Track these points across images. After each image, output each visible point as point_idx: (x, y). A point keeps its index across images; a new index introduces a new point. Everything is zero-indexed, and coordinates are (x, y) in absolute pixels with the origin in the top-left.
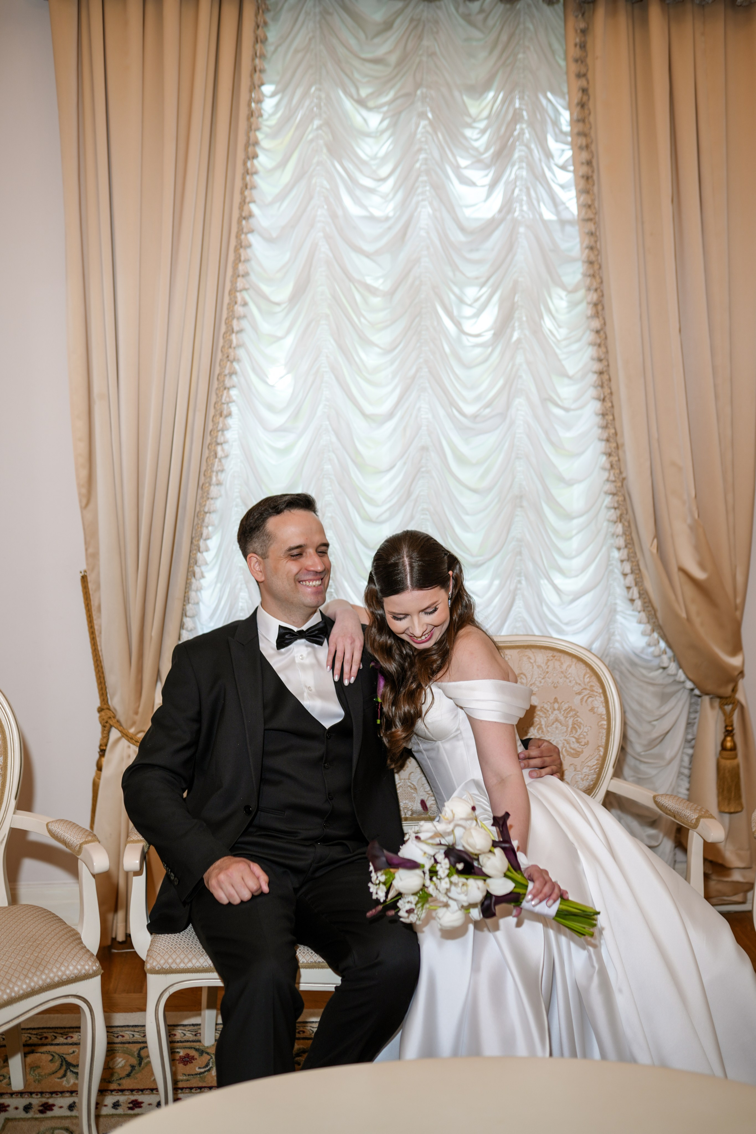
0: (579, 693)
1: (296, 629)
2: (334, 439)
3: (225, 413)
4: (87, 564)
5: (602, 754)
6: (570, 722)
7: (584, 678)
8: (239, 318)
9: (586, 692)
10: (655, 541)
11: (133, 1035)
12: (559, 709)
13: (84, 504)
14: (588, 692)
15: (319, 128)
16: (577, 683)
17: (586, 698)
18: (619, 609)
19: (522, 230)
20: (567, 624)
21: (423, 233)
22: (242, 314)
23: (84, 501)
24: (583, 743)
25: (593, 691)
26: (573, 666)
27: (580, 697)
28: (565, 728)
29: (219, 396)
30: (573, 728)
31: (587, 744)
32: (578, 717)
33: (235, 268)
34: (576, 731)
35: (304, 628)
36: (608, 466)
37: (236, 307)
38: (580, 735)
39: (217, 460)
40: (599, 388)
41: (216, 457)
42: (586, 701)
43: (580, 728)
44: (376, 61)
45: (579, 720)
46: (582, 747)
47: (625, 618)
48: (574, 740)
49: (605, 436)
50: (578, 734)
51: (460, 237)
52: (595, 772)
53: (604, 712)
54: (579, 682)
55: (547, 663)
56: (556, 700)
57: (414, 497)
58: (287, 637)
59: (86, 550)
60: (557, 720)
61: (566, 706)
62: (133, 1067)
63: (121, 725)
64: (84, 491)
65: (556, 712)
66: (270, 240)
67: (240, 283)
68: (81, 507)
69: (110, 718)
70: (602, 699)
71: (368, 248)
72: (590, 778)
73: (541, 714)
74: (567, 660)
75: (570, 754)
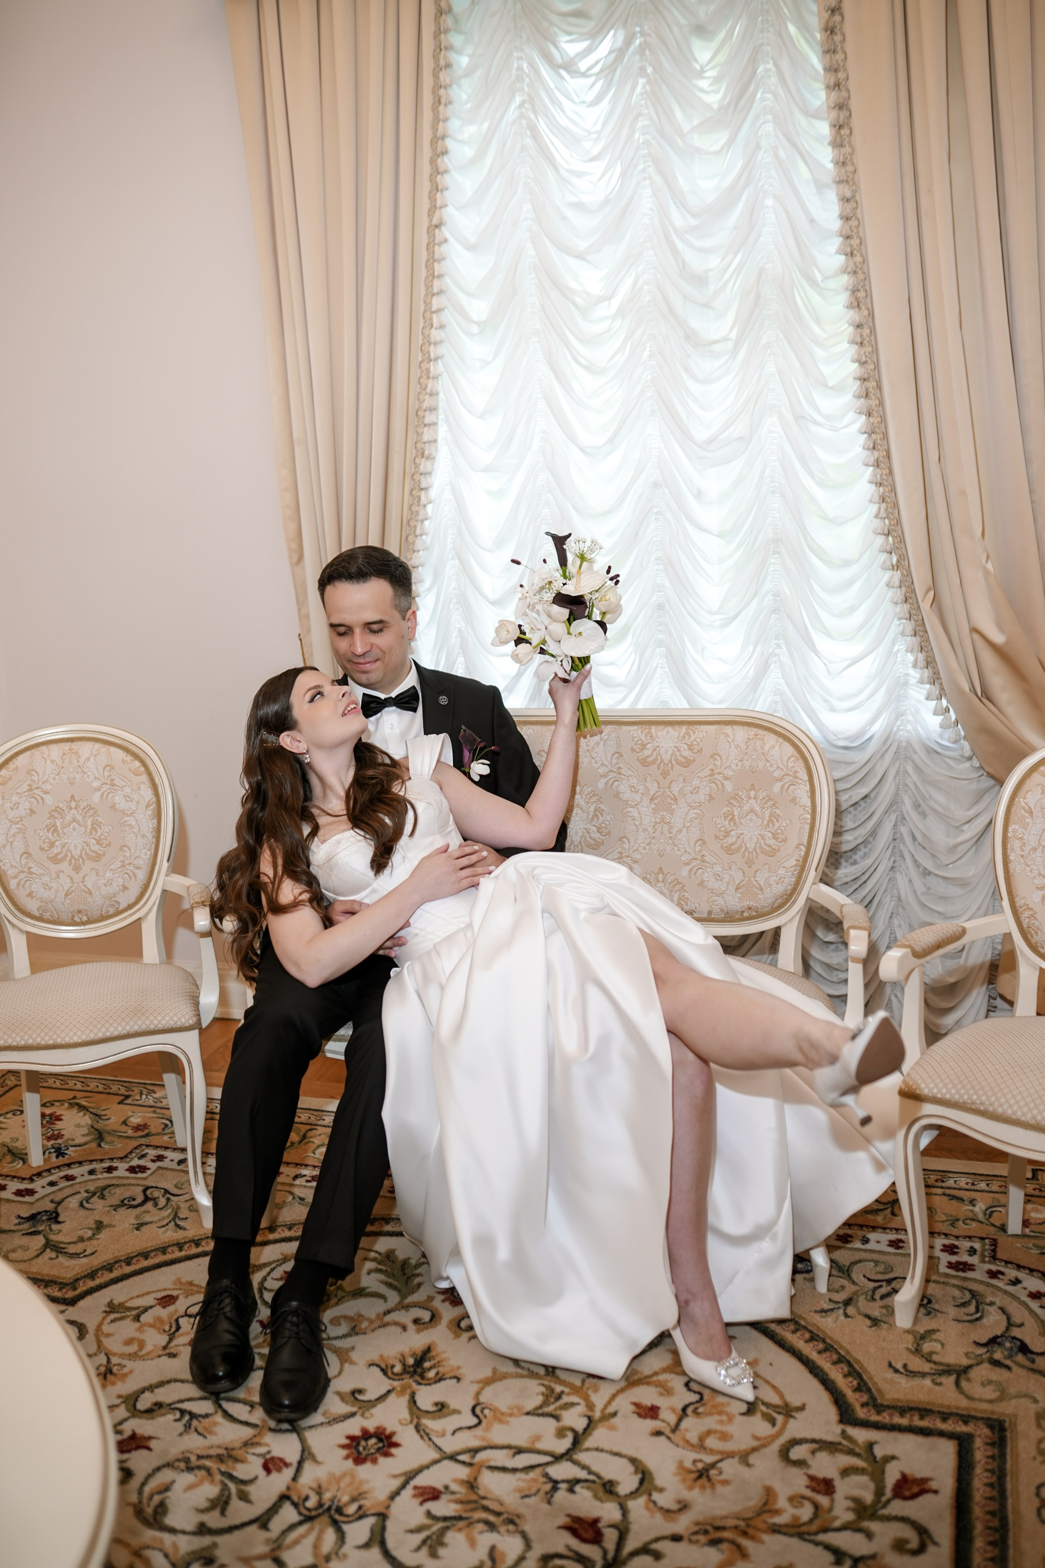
0: (780, 780)
1: (383, 697)
3: (427, 452)
4: (301, 626)
5: (803, 853)
6: (767, 815)
7: (788, 761)
8: (435, 344)
9: (790, 778)
10: (932, 593)
12: (755, 798)
13: (294, 560)
14: (792, 777)
15: (522, 105)
16: (780, 767)
17: (787, 785)
21: (646, 220)
22: (438, 339)
23: (295, 558)
24: (780, 840)
25: (796, 777)
26: (777, 748)
28: (761, 820)
30: (770, 821)
31: (785, 840)
32: (776, 808)
33: (429, 286)
34: (774, 825)
35: (393, 695)
36: (876, 498)
37: (433, 330)
42: (788, 789)
43: (778, 821)
44: (578, 14)
45: (776, 811)
46: (779, 844)
48: (770, 835)
49: (872, 460)
50: (776, 827)
52: (793, 874)
53: (809, 804)
54: (782, 765)
55: (747, 742)
56: (753, 787)
58: (372, 705)
59: (299, 610)
60: (752, 811)
64: (294, 546)
65: (752, 801)
66: (471, 248)
67: (436, 303)
68: (291, 564)
70: (808, 788)
71: (582, 245)
72: (786, 881)
73: (734, 802)
74: (771, 739)
75: (764, 852)
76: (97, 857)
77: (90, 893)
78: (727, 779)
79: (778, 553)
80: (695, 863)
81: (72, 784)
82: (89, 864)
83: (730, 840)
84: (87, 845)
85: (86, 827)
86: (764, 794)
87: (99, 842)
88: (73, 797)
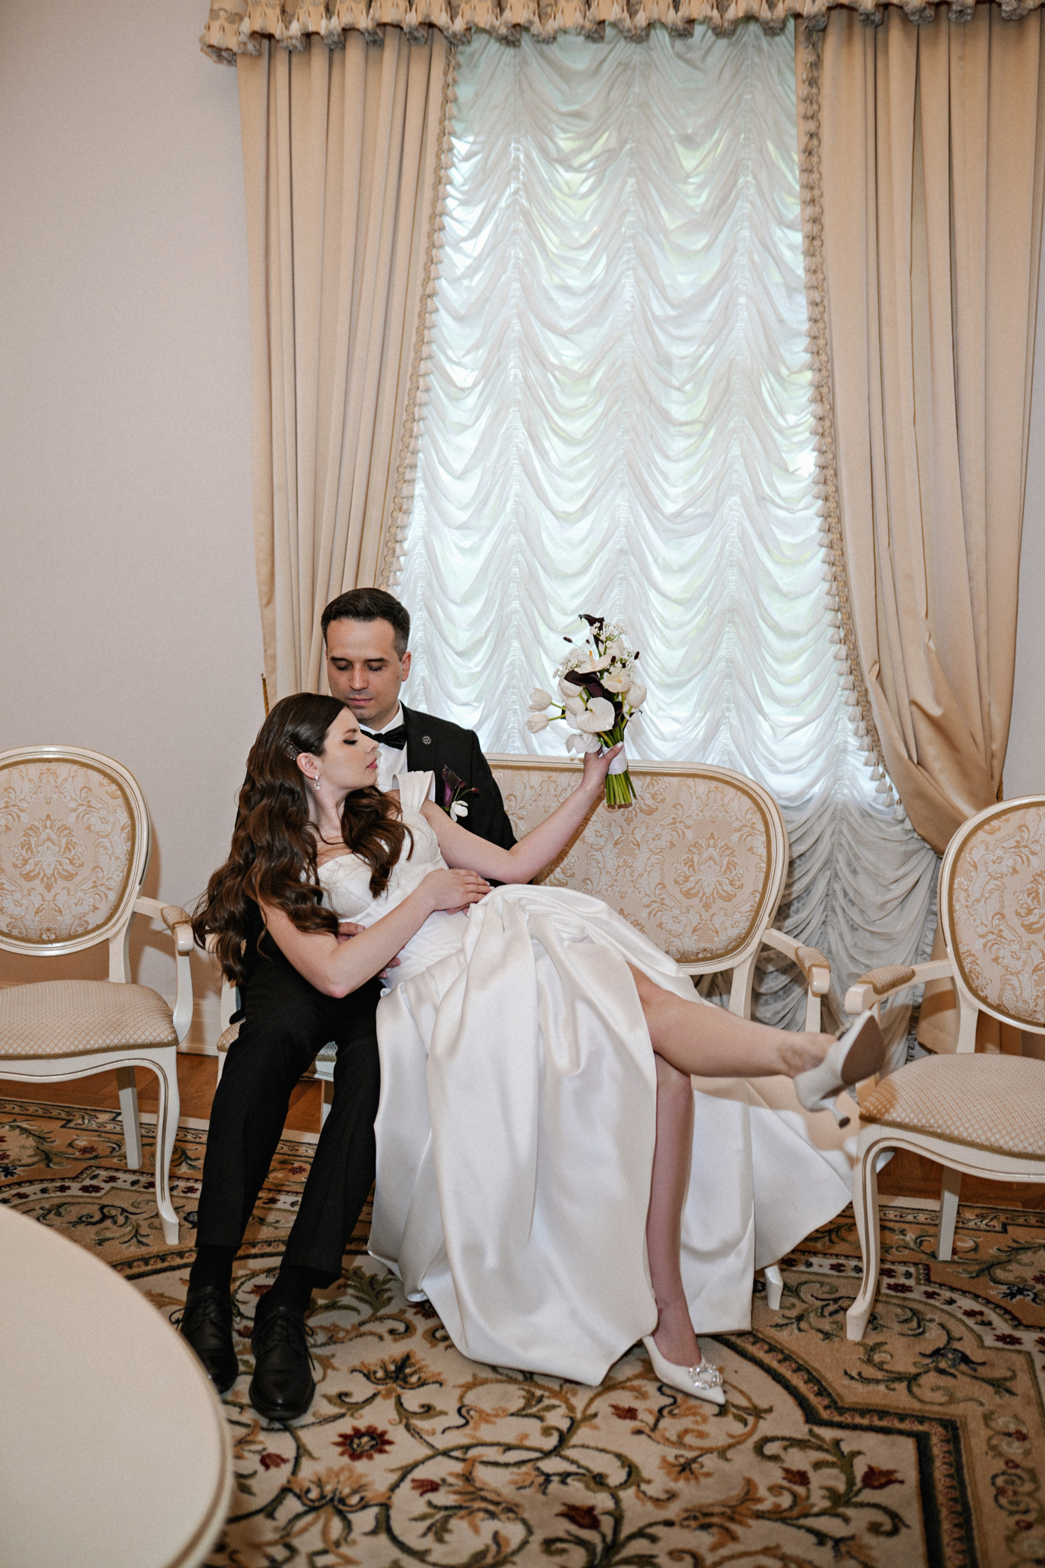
0: (738, 830)
3: (405, 507)
4: (266, 666)
5: (757, 900)
6: (725, 863)
7: (746, 813)
8: (420, 405)
9: (747, 829)
10: (877, 666)
12: (714, 846)
13: (264, 602)
14: (749, 828)
15: (516, 192)
16: (738, 818)
17: (745, 836)
21: (628, 307)
22: (424, 401)
23: (265, 600)
24: (737, 886)
25: (754, 829)
26: (736, 800)
28: (721, 867)
29: (398, 490)
30: (728, 868)
31: (742, 887)
32: (733, 856)
34: (731, 872)
35: (383, 731)
36: (829, 577)
37: (419, 393)
38: (735, 876)
40: (823, 485)
42: (746, 839)
43: (733, 868)
44: (577, 115)
45: (734, 860)
46: (736, 889)
47: (854, 757)
48: (727, 882)
49: (826, 541)
50: (733, 875)
51: (666, 311)
52: (747, 919)
53: (765, 854)
54: (741, 817)
55: (708, 794)
56: (712, 836)
59: (265, 651)
60: (711, 858)
64: (265, 588)
65: (711, 849)
66: (459, 319)
67: (423, 367)
68: (261, 606)
70: (764, 838)
71: (566, 325)
72: (741, 925)
73: (694, 850)
74: (731, 792)
75: (721, 897)
76: (70, 877)
77: (61, 912)
78: (688, 827)
79: (734, 622)
80: (654, 905)
81: (48, 803)
82: (61, 883)
83: (689, 885)
84: (61, 864)
85: (60, 846)
86: (723, 843)
87: (72, 862)
88: (48, 816)
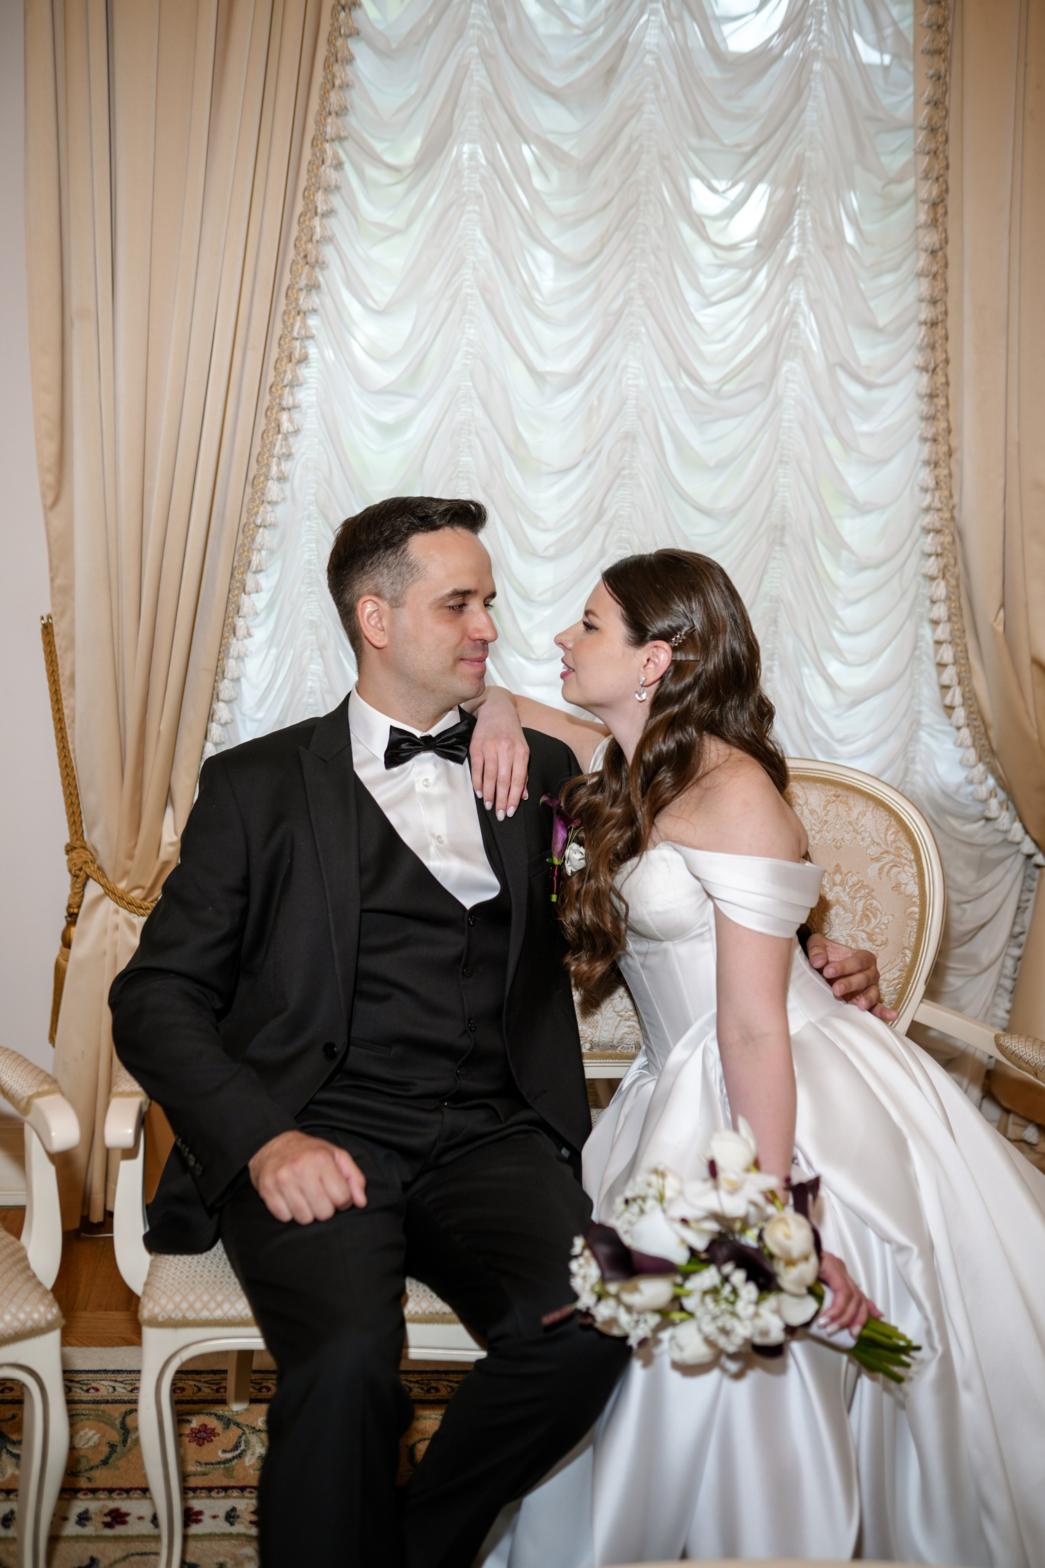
0: (877, 860)
1: (419, 734)
2: (479, 413)
3: (297, 354)
4: (53, 605)
5: (908, 960)
6: (860, 906)
7: (886, 834)
8: (326, 191)
9: (888, 858)
10: (1002, 613)
11: (114, 1388)
12: (842, 884)
13: (49, 502)
14: (892, 857)
16: (873, 842)
17: (887, 867)
18: (925, 720)
19: (817, 66)
20: (840, 741)
21: (649, 60)
22: (333, 183)
23: (50, 497)
24: (878, 943)
25: (899, 856)
26: (869, 814)
27: (878, 865)
28: (851, 915)
29: (288, 327)
30: (864, 916)
31: (885, 943)
32: (873, 898)
33: (324, 98)
34: (869, 923)
35: (434, 732)
36: (931, 484)
37: (323, 168)
38: (875, 927)
39: (280, 436)
40: (929, 351)
41: (279, 432)
42: (888, 872)
43: (875, 917)
45: (875, 903)
46: (877, 948)
47: (931, 735)
48: (864, 936)
49: (930, 433)
50: (872, 926)
51: (710, 71)
52: (895, 990)
53: (917, 892)
54: (877, 840)
55: (825, 807)
56: (838, 869)
57: (607, 518)
58: (404, 746)
59: (52, 580)
60: (838, 902)
61: (855, 879)
62: (112, 1447)
63: (104, 875)
64: (50, 478)
65: (837, 889)
66: (385, 53)
67: (332, 127)
68: (44, 506)
69: (86, 862)
70: (915, 870)
72: (887, 998)
74: (860, 801)
